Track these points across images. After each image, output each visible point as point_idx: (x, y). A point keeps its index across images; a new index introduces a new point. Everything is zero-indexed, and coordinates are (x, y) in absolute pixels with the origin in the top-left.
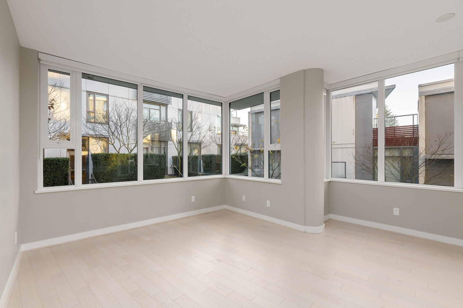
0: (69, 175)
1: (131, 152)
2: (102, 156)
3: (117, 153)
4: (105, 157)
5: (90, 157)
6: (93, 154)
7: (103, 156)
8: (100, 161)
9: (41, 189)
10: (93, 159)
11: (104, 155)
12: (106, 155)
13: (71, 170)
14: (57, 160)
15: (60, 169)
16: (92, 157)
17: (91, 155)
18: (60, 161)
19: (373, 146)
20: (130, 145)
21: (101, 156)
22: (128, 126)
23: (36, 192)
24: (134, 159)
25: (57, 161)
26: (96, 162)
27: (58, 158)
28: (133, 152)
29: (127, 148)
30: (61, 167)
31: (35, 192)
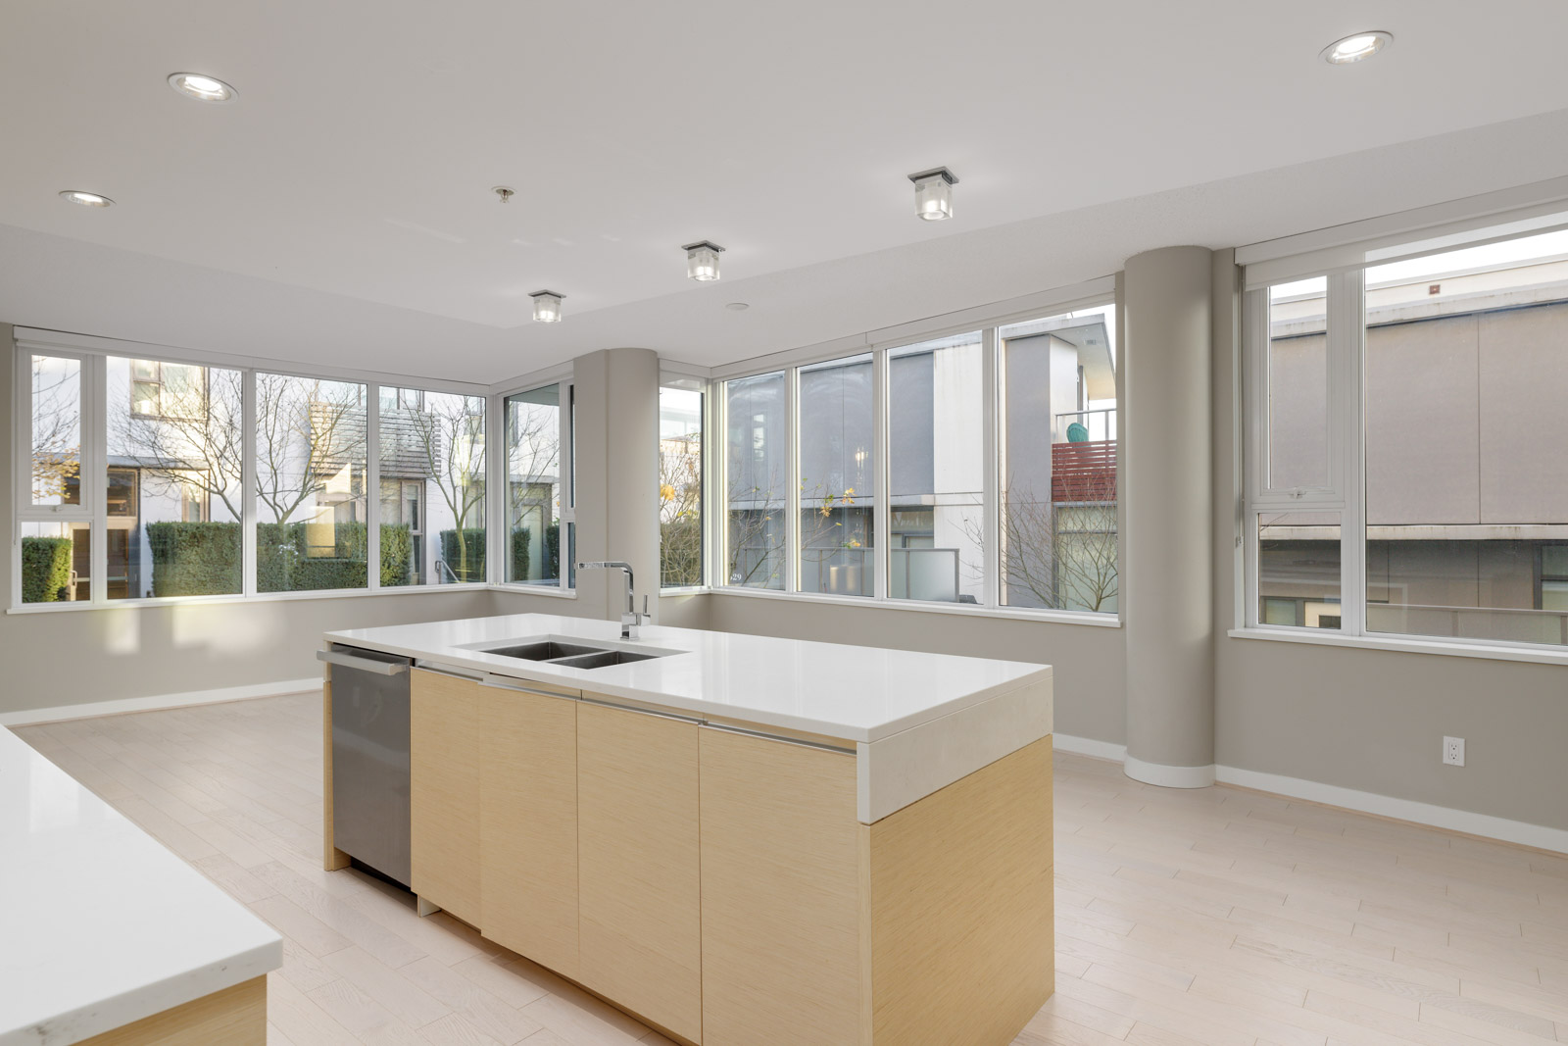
0: (69, 594)
1: (284, 518)
2: (184, 534)
3: (236, 521)
4: (194, 536)
5: (144, 534)
6: (153, 526)
7: (187, 532)
8: (176, 550)
9: (18, 606)
10: (152, 543)
11: (189, 529)
12: (198, 528)
13: (77, 580)
14: (31, 545)
15: (40, 573)
16: (149, 535)
17: (148, 529)
18: (38, 549)
19: (1053, 500)
20: (279, 496)
21: (180, 532)
22: (270, 433)
23: (9, 612)
24: (296, 544)
25: (31, 549)
26: (163, 551)
27: (32, 539)
28: (292, 520)
29: (272, 504)
30: (42, 570)
31: (5, 611)
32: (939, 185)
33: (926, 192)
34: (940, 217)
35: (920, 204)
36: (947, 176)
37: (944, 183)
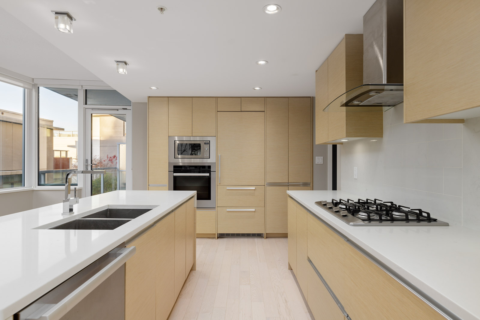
32: (124, 65)
33: (119, 66)
34: (123, 73)
35: (118, 69)
36: (126, 63)
37: (125, 65)
